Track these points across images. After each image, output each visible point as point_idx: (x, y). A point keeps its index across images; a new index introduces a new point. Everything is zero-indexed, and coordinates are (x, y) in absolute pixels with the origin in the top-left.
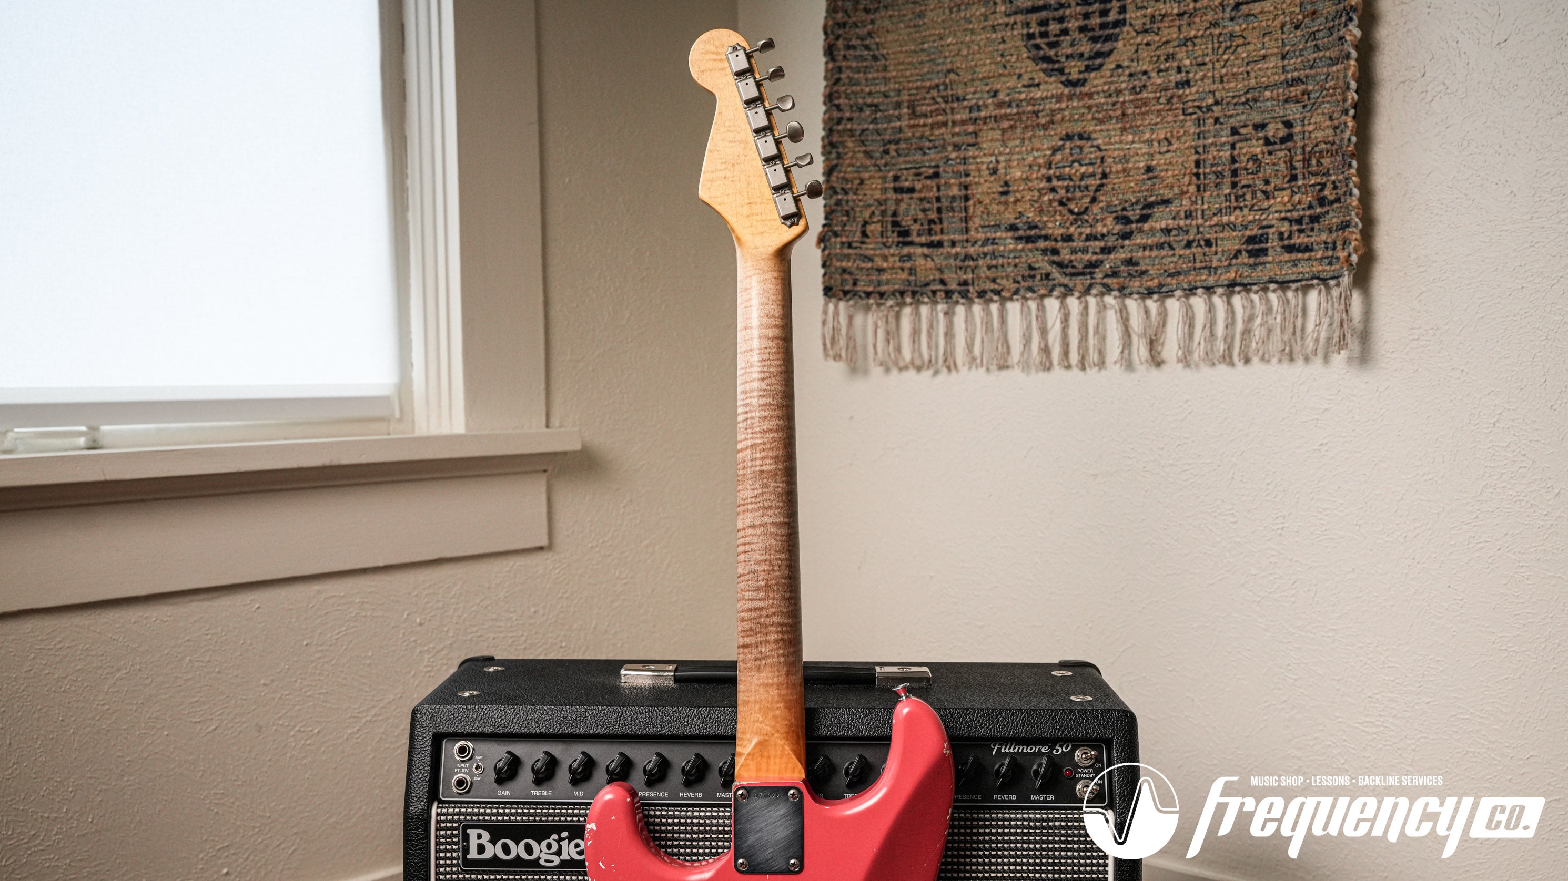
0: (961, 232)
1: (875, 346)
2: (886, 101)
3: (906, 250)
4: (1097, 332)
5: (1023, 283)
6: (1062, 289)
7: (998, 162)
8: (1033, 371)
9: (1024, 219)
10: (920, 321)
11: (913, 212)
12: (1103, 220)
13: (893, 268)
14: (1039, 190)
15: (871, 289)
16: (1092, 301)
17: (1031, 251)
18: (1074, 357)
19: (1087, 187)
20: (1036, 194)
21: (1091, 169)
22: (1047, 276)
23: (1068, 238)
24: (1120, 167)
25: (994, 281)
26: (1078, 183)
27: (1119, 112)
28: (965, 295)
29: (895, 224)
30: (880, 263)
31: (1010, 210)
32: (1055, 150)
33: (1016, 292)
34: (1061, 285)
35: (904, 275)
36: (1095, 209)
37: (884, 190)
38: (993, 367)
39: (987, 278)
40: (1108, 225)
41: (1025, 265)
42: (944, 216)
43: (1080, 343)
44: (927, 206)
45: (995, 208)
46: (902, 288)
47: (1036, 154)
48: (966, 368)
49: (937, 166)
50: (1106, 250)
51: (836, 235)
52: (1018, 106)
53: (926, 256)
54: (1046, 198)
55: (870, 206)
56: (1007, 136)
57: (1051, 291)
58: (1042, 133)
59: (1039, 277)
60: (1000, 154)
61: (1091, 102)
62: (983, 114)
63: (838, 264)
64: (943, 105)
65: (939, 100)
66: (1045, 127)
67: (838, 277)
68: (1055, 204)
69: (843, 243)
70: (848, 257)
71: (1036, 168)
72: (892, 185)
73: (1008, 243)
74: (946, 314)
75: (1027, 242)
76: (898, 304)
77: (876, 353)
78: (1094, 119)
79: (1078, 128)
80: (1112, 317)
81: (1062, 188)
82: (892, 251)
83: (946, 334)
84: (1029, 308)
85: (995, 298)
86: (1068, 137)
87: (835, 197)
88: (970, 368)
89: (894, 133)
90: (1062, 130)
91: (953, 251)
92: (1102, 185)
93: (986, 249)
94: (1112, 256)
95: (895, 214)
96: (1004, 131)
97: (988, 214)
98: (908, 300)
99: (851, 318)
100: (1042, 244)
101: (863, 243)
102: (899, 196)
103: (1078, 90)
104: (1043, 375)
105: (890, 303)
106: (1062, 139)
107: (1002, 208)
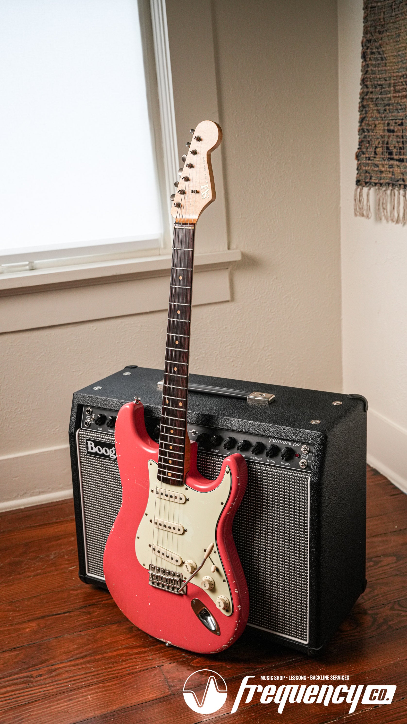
2: (385, 83)
3: (391, 162)
11: (394, 143)
13: (386, 171)
15: (377, 181)
29: (388, 148)
30: (381, 168)
35: (390, 175)
37: (384, 131)
44: (399, 140)
46: (389, 181)
49: (403, 119)
51: (363, 153)
53: (398, 166)
55: (378, 138)
63: (364, 168)
67: (363, 174)
69: (366, 158)
70: (368, 165)
72: (387, 128)
74: (404, 194)
76: (387, 190)
82: (386, 162)
87: (364, 134)
89: (388, 100)
95: (387, 143)
98: (391, 187)
99: (368, 196)
101: (375, 157)
102: (389, 134)
105: (384, 188)
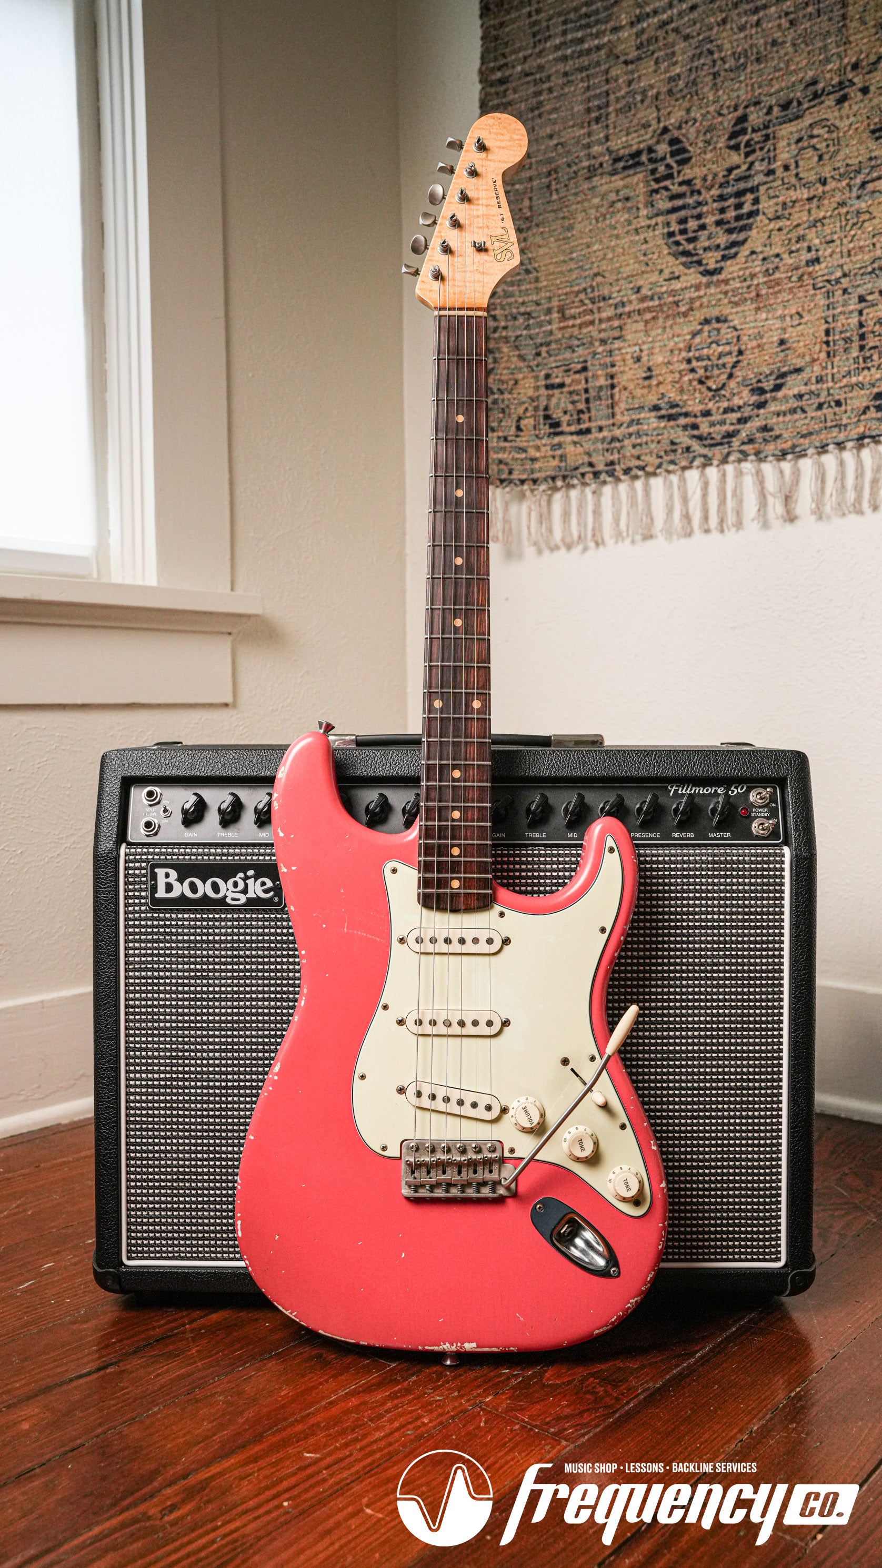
0: (608, 418)
1: (529, 528)
2: (538, 308)
3: (557, 440)
4: (734, 494)
5: (665, 458)
6: (702, 459)
7: (641, 351)
8: (675, 537)
9: (666, 399)
10: (569, 503)
11: (562, 405)
12: (739, 393)
13: (545, 457)
14: (680, 372)
15: (524, 477)
16: (730, 468)
17: (672, 427)
18: (713, 521)
19: (724, 365)
20: (677, 375)
21: (728, 348)
22: (688, 449)
23: (707, 413)
24: (754, 343)
25: (638, 458)
26: (715, 362)
27: (753, 294)
28: (611, 474)
29: (547, 417)
30: (533, 453)
31: (653, 392)
32: (694, 334)
33: (659, 466)
34: (700, 456)
35: (555, 463)
36: (732, 384)
37: (537, 388)
38: (638, 537)
39: (632, 456)
40: (746, 397)
41: (668, 442)
42: (591, 405)
43: (719, 506)
44: (576, 398)
45: (638, 392)
46: (553, 473)
47: (676, 339)
48: (613, 541)
49: (586, 361)
50: (743, 421)
51: (493, 430)
52: (659, 298)
53: (575, 443)
54: (686, 379)
55: (524, 403)
56: (649, 326)
57: (692, 462)
58: (682, 320)
59: (680, 451)
60: (644, 343)
61: (728, 288)
62: (627, 309)
63: (495, 456)
64: (590, 306)
65: (587, 301)
66: (685, 315)
67: (495, 467)
68: (695, 383)
69: (499, 438)
70: (504, 449)
71: (676, 352)
72: (544, 383)
73: (651, 422)
74: (594, 492)
75: (669, 420)
76: (550, 489)
77: (530, 533)
78: (730, 302)
79: (715, 312)
80: (749, 482)
81: (701, 368)
82: (544, 441)
83: (594, 512)
84: (671, 482)
85: (640, 473)
86: (707, 321)
87: (492, 397)
88: (616, 542)
89: (545, 336)
90: (699, 315)
91: (601, 435)
92: (738, 362)
93: (631, 430)
94: (748, 425)
95: (546, 408)
96: (647, 322)
97: (633, 398)
98: (559, 483)
99: (506, 505)
100: (682, 421)
101: (517, 436)
102: (550, 392)
103: (715, 278)
104: (684, 541)
105: (543, 487)
106: (700, 324)
107: (645, 391)
